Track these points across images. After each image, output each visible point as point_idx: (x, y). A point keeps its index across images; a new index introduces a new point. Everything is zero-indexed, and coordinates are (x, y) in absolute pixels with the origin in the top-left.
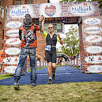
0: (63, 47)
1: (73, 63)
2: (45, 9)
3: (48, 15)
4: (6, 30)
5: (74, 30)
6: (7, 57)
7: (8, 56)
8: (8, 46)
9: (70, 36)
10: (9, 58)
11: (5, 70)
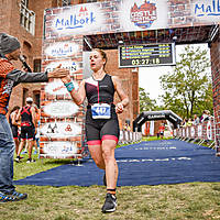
0: (168, 95)
1: (193, 134)
2: (132, 10)
3: (139, 25)
4: (46, 63)
5: (194, 57)
6: (48, 121)
7: (50, 120)
8: (50, 99)
9: (183, 71)
10: (53, 125)
11: (45, 150)
